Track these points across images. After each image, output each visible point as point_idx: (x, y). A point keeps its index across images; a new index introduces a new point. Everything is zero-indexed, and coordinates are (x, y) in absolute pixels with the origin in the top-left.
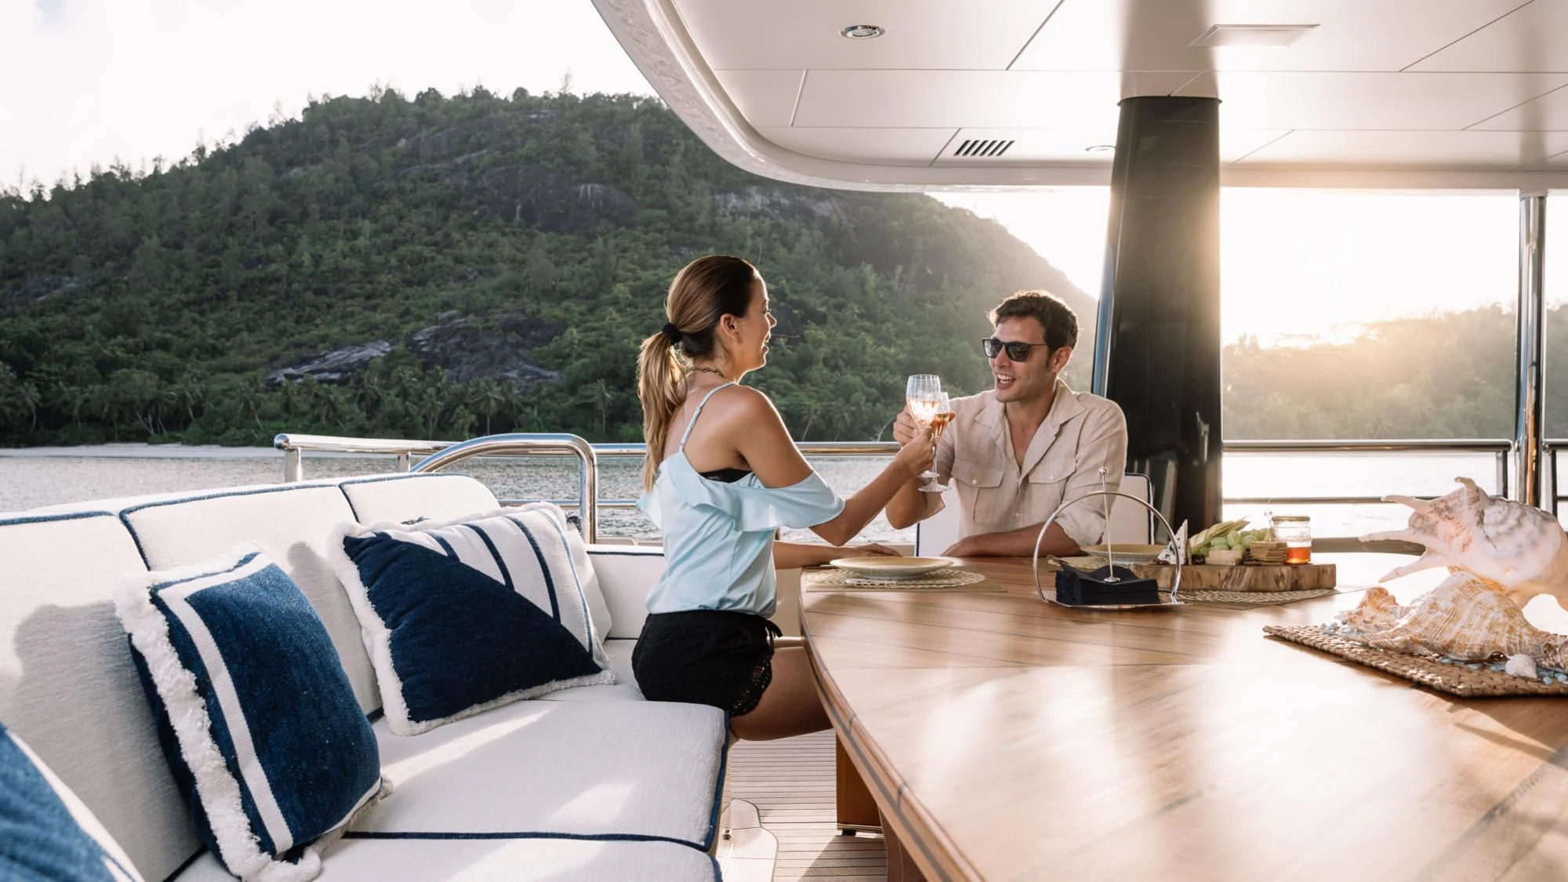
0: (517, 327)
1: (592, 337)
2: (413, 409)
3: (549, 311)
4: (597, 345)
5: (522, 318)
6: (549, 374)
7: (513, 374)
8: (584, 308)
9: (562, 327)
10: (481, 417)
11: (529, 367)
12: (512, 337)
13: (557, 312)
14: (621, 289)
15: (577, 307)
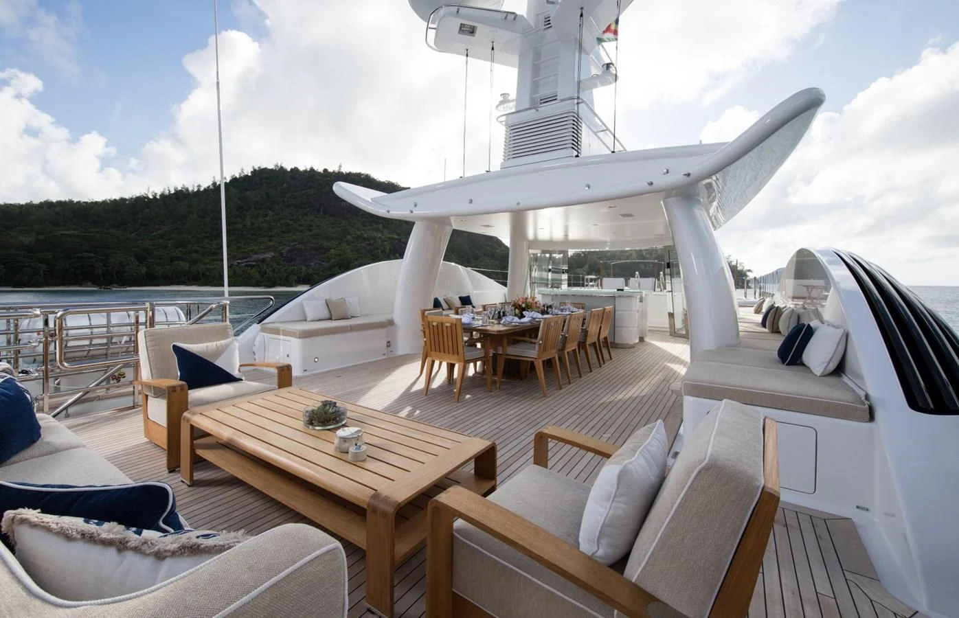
0: (315, 249)
1: (339, 252)
2: (276, 275)
3: (326, 244)
4: (340, 255)
5: (317, 246)
6: (323, 263)
7: (312, 264)
8: (337, 243)
9: (329, 249)
10: (299, 278)
11: (317, 261)
12: (314, 252)
13: (329, 244)
14: (349, 237)
15: (335, 243)
